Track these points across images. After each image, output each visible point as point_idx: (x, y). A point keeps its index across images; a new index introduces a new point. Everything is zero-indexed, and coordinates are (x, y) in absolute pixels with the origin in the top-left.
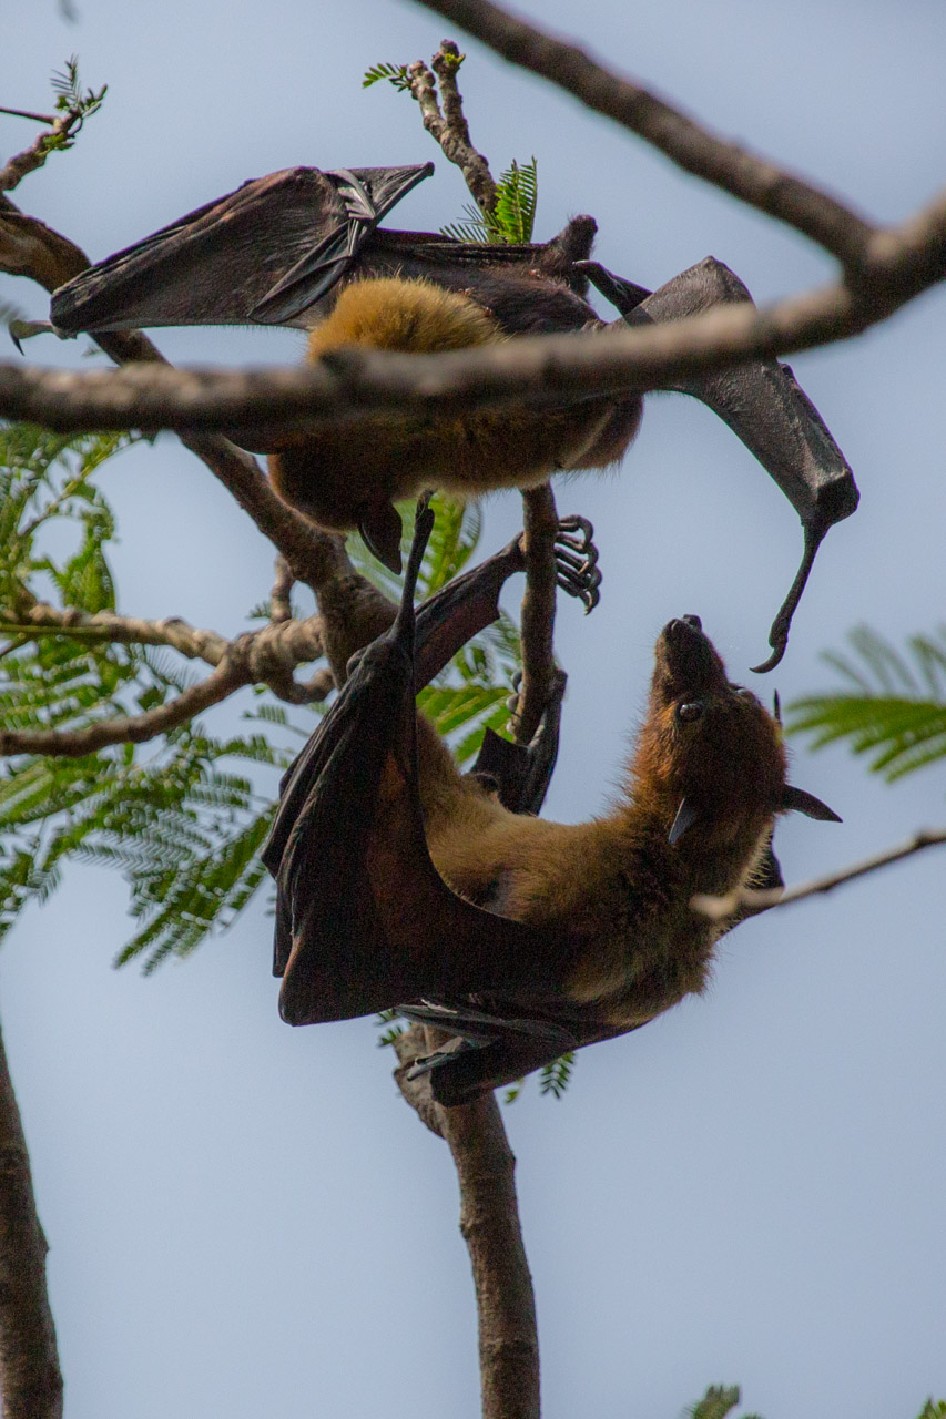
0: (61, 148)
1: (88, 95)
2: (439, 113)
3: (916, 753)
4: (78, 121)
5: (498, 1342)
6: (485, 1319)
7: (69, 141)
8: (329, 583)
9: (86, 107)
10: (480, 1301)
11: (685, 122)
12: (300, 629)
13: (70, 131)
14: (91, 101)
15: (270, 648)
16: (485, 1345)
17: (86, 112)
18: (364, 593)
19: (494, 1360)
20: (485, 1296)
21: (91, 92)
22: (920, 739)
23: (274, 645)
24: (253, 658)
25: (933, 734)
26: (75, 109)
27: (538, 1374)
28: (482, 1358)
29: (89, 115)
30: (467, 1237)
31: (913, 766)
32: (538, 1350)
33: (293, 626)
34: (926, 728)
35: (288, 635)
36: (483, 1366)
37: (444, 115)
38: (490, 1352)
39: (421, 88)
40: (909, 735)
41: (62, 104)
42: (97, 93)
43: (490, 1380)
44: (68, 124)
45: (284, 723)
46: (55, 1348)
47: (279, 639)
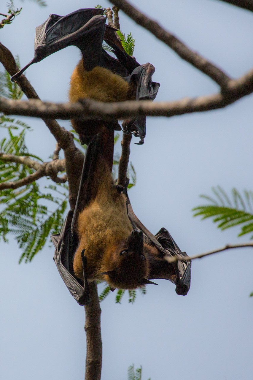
0: (8, 23)
1: (17, 10)
2: (113, 22)
3: (230, 223)
4: (14, 17)
5: (91, 360)
6: (88, 353)
7: (10, 22)
8: (68, 149)
9: (16, 13)
10: (87, 348)
12: (60, 162)
13: (11, 19)
14: (17, 12)
15: (51, 167)
16: (88, 360)
17: (16, 14)
18: (77, 153)
19: (90, 364)
20: (89, 347)
21: (18, 9)
22: (232, 219)
23: (53, 166)
24: (47, 169)
25: (235, 218)
26: (13, 13)
27: (101, 370)
28: (86, 364)
29: (16, 15)
30: (86, 330)
31: (229, 226)
32: (102, 363)
33: (58, 161)
34: (233, 217)
35: (56, 163)
36: (86, 366)
37: (114, 22)
38: (88, 362)
39: (109, 15)
40: (229, 218)
41: (10, 12)
42: (19, 10)
43: (88, 370)
44: (11, 17)
45: (56, 190)
47: (54, 164)
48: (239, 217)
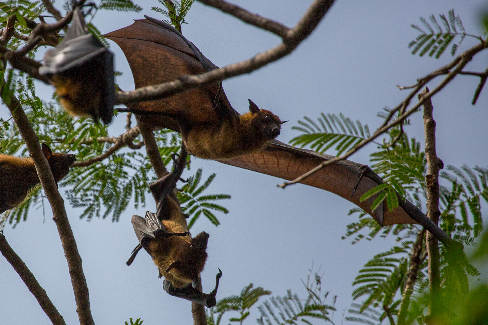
11: (246, 11)
15: (127, 137)
24: (123, 139)
25: (328, 141)
33: (131, 130)
34: (325, 140)
35: (130, 132)
46: (86, 282)
48: (330, 139)
